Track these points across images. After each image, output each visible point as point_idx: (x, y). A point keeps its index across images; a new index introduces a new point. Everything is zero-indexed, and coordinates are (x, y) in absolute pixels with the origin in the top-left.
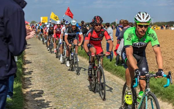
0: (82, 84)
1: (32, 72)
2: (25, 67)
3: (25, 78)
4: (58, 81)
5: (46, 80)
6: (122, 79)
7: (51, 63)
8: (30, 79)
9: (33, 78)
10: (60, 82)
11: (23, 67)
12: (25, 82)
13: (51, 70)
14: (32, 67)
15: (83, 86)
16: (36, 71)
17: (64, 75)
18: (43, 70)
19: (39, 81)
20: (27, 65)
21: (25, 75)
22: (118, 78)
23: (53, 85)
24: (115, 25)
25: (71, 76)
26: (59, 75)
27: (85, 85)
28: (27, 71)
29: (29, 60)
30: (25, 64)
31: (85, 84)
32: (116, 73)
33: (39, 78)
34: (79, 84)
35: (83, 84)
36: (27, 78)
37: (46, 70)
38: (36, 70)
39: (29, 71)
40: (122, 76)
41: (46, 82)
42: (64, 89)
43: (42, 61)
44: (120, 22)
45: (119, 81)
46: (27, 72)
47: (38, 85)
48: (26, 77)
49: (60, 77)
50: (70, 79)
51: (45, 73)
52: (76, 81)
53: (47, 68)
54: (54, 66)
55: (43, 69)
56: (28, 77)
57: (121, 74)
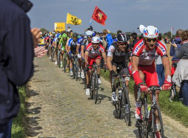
0: (117, 130)
1: (40, 108)
2: (30, 100)
3: (28, 118)
4: (80, 124)
5: (62, 121)
6: (179, 122)
7: (70, 95)
8: (37, 120)
9: (42, 119)
10: (84, 125)
11: (26, 101)
12: (30, 125)
13: (69, 107)
14: (40, 101)
15: (119, 132)
16: (46, 108)
17: (90, 114)
18: (56, 106)
19: (50, 122)
20: (32, 98)
21: (29, 113)
22: (173, 120)
23: (73, 130)
24: (170, 37)
25: (100, 116)
26: (82, 115)
27: (122, 131)
28: (32, 107)
29: (35, 90)
30: (29, 96)
31: (121, 129)
32: (171, 112)
33: (51, 118)
34: (113, 129)
35: (119, 129)
36: (32, 118)
37: (63, 106)
38: (47, 105)
39: (36, 107)
40: (179, 118)
41: (62, 125)
42: (89, 136)
43: (56, 92)
44: (177, 33)
45: (174, 125)
46: (32, 110)
47: (49, 130)
48: (30, 116)
49: (83, 118)
50: (98, 121)
51: (61, 111)
52: (108, 124)
53: (63, 103)
54: (75, 101)
55: (57, 104)
56: (34, 116)
57: (177, 114)
